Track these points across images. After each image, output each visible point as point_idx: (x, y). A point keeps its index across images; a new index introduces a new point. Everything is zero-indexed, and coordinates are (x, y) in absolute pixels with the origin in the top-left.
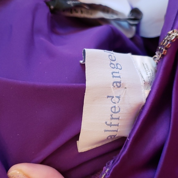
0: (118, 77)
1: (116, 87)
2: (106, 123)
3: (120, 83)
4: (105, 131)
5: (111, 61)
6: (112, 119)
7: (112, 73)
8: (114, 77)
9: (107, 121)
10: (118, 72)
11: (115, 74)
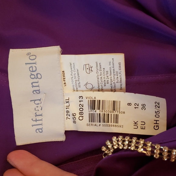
0: (37, 86)
1: (36, 94)
2: (32, 119)
3: (39, 91)
4: (33, 126)
5: (31, 72)
6: (36, 116)
7: (32, 84)
8: (33, 86)
9: (32, 118)
10: (37, 82)
11: (34, 84)
